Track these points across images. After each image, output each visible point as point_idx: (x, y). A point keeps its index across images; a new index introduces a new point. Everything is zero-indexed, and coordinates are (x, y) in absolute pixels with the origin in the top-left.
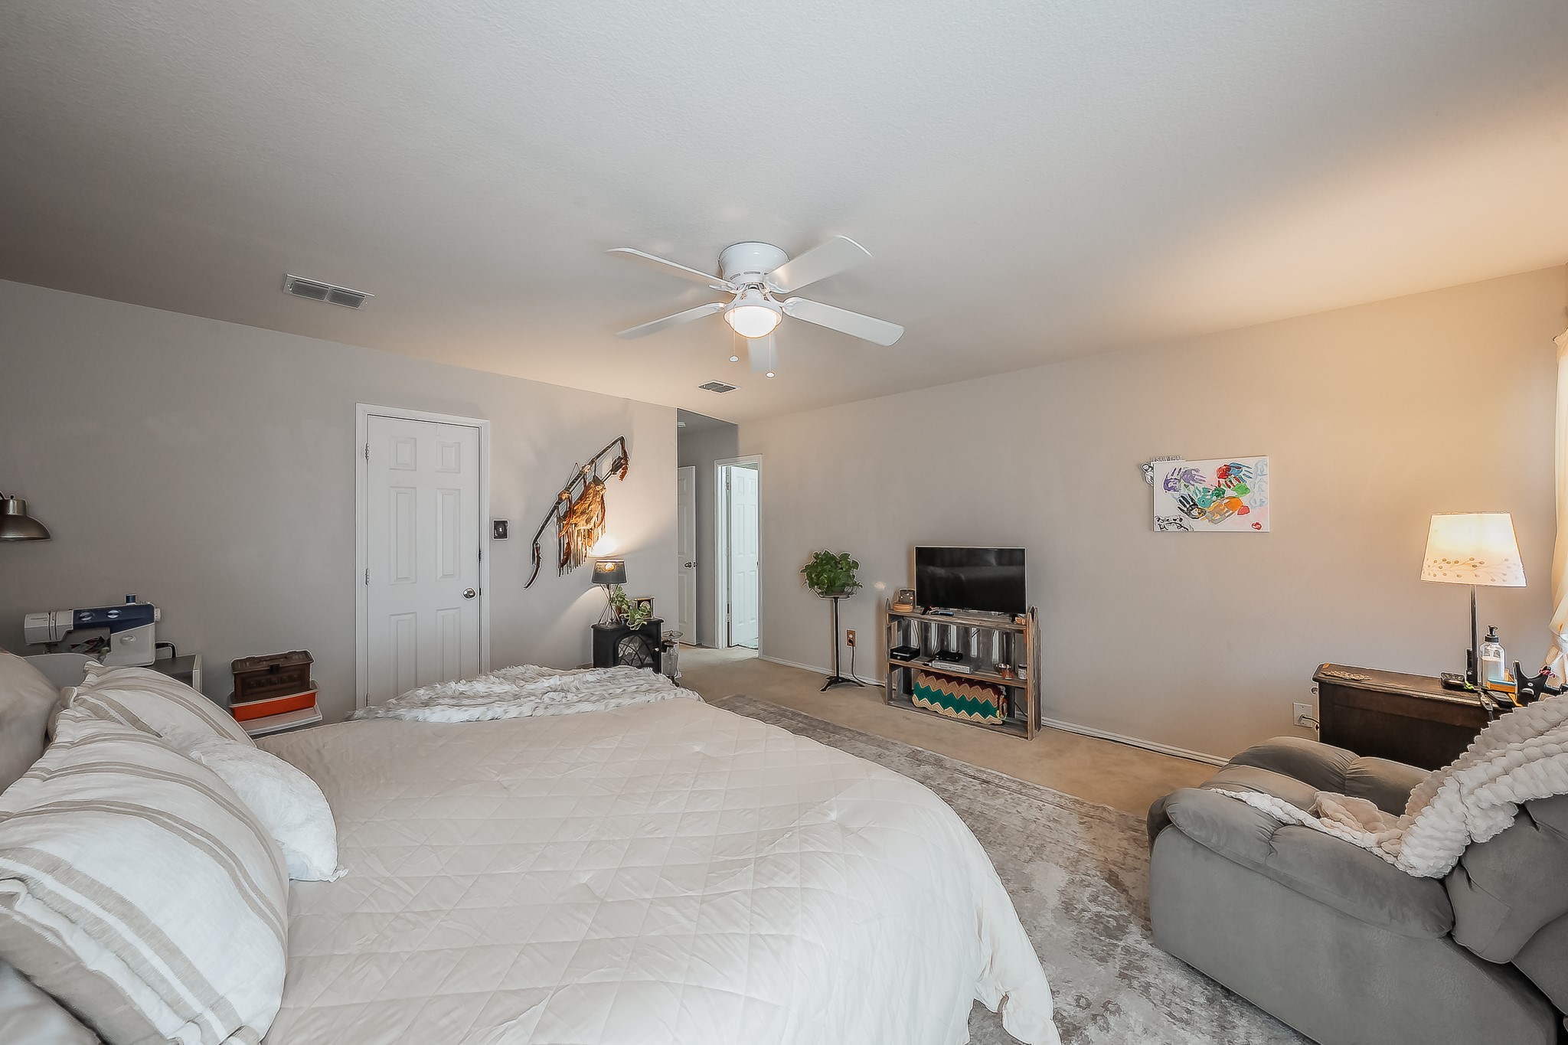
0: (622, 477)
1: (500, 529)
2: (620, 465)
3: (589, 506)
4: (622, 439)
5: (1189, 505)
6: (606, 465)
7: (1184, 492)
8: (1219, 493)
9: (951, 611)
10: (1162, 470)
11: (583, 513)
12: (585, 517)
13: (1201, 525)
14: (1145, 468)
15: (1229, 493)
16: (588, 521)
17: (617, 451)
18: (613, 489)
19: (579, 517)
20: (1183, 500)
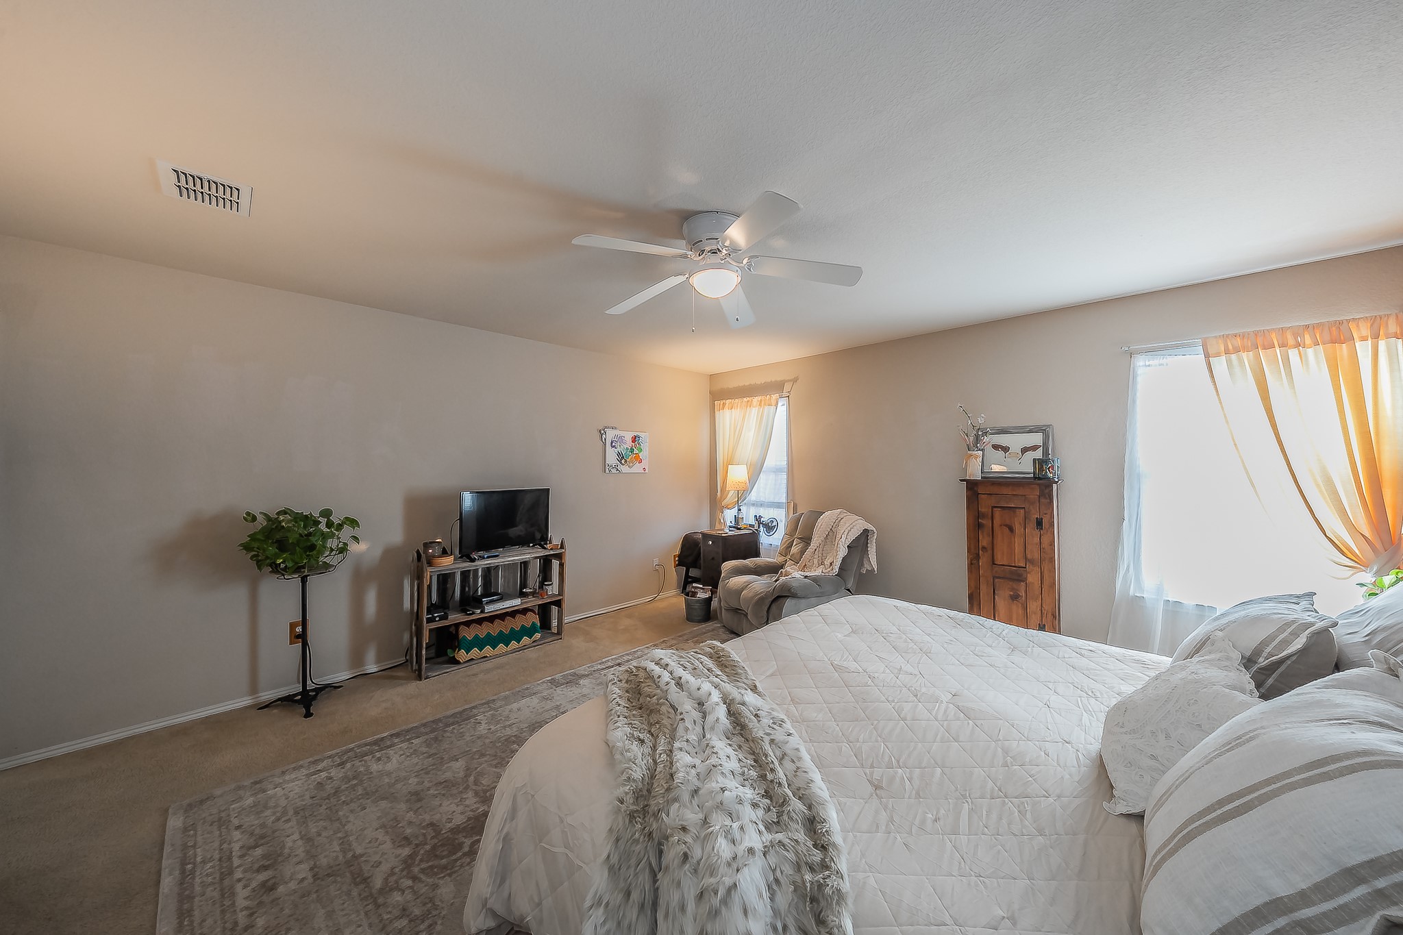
5: (621, 457)
7: (619, 449)
8: (632, 451)
9: (494, 552)
10: (610, 435)
13: (624, 469)
14: (601, 433)
15: (636, 451)
20: (619, 454)
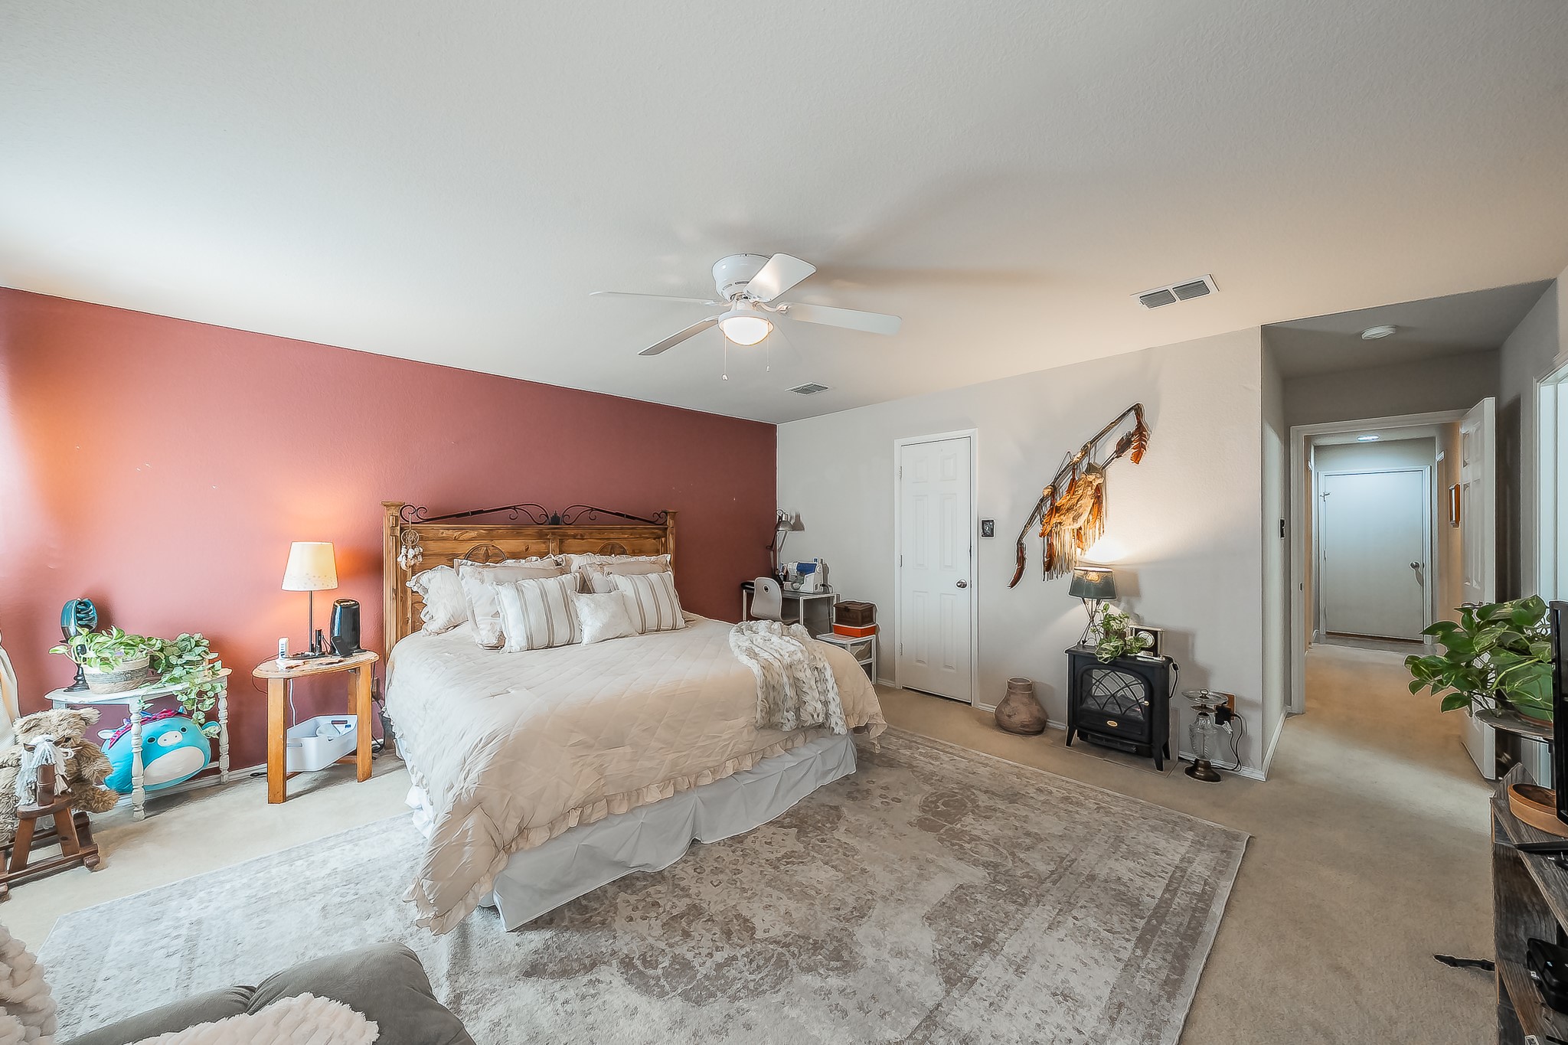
0: (1137, 458)
1: (987, 529)
2: (1135, 442)
3: (1078, 501)
4: (1138, 410)
6: (1109, 446)
11: (1068, 510)
12: (1071, 515)
16: (1075, 519)
17: (1130, 424)
18: (1121, 477)
19: (1065, 514)
